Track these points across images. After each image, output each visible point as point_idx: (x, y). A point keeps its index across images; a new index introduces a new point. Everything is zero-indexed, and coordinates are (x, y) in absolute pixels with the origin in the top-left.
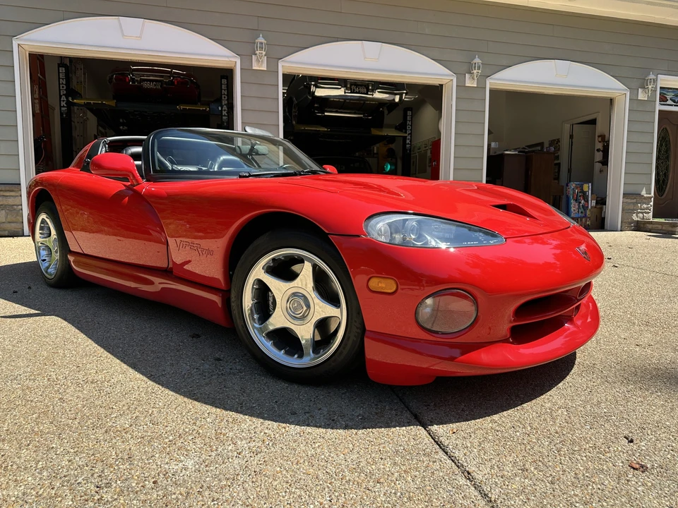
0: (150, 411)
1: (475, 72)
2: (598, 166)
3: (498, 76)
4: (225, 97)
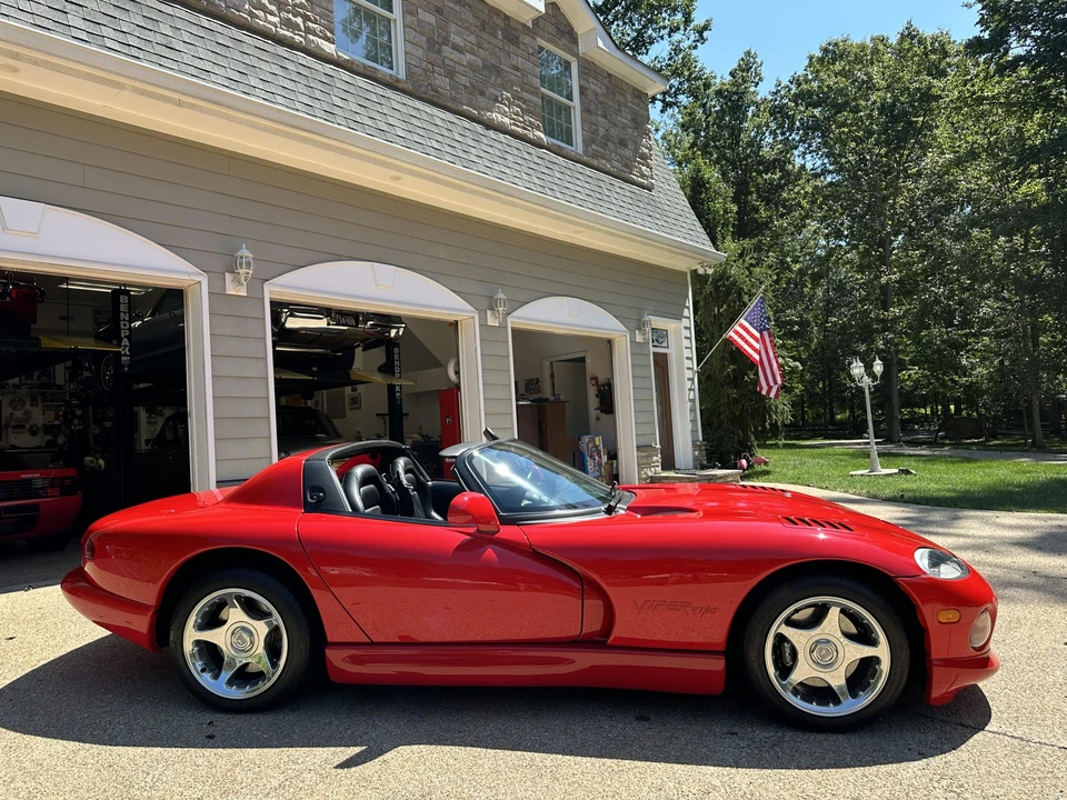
1: (501, 309)
3: (517, 313)
4: (125, 325)
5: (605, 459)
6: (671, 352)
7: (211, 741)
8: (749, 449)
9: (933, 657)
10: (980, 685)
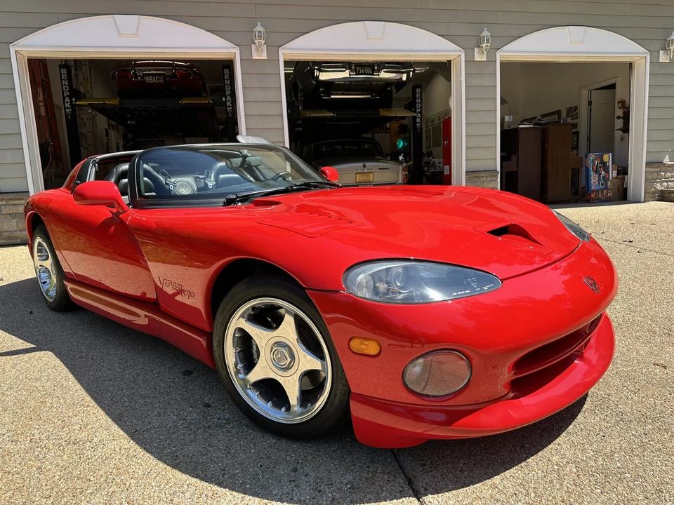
0: (128, 483)
1: (484, 45)
2: (618, 134)
4: (228, 88)
5: (613, 173)
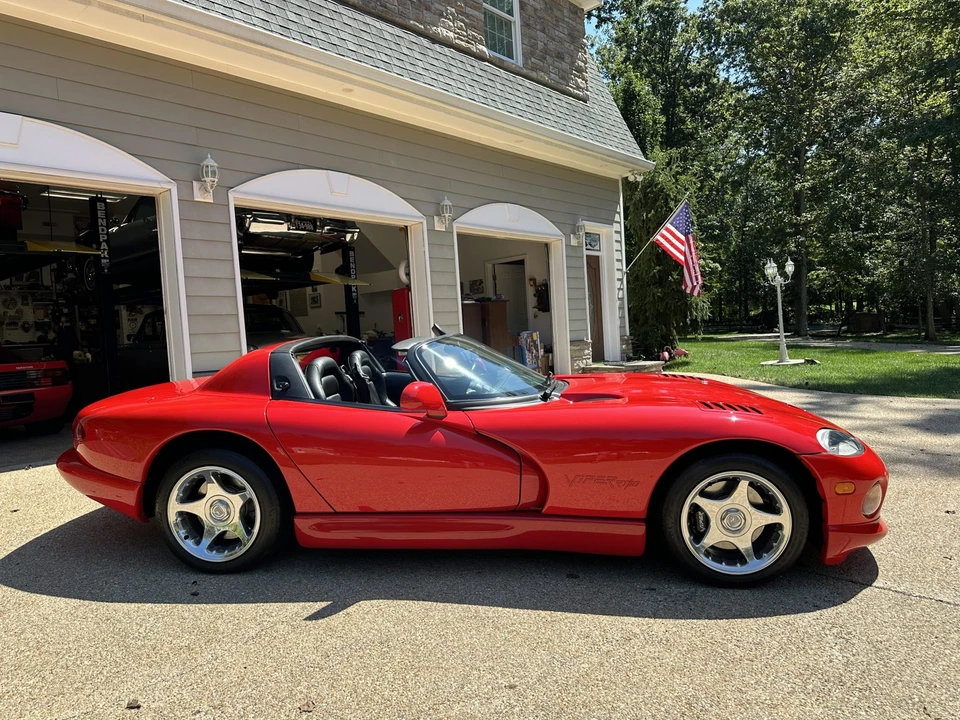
1: (447, 215)
3: (463, 218)
4: (103, 230)
5: (541, 352)
6: (603, 254)
7: (195, 597)
8: (672, 343)
9: (830, 523)
10: (870, 547)
